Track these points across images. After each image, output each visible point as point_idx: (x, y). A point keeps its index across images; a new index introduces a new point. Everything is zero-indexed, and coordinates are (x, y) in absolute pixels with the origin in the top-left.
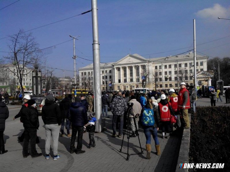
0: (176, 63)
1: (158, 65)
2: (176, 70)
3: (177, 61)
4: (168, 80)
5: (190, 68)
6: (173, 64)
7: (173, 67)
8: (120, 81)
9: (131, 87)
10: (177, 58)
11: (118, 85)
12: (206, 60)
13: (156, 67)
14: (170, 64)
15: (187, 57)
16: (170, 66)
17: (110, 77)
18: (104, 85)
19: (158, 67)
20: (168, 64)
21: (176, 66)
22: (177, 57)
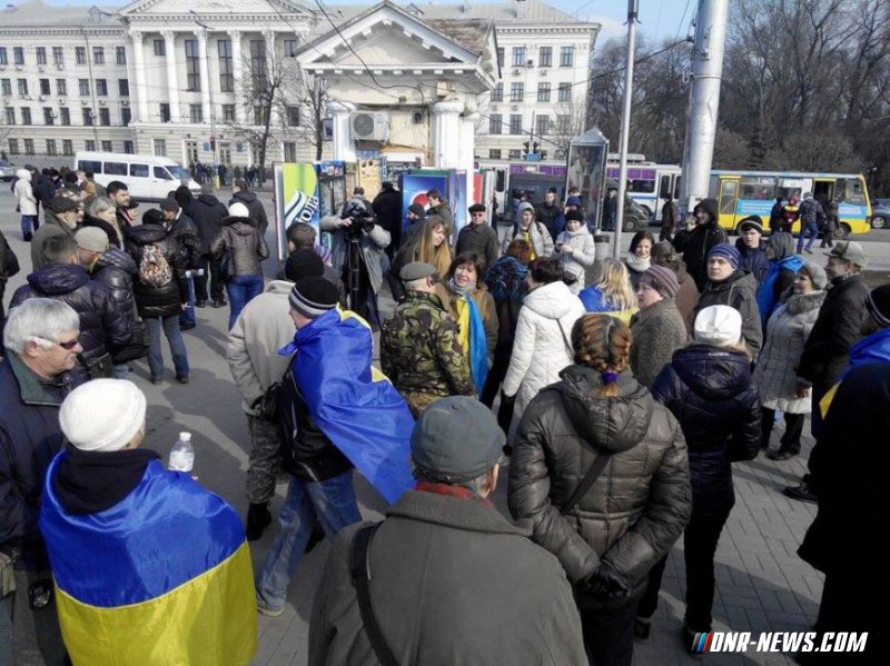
5: (517, 73)
8: (165, 112)
9: (225, 149)
11: (160, 136)
17: (124, 86)
18: (95, 131)
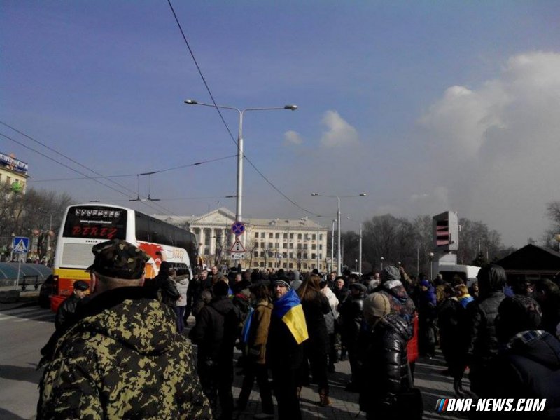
0: (286, 232)
1: (260, 232)
2: (286, 242)
3: (288, 229)
4: (274, 256)
5: (305, 241)
6: (282, 232)
7: (281, 237)
10: (287, 225)
12: (326, 233)
13: (257, 235)
14: (277, 232)
15: (302, 225)
16: (277, 236)
19: (260, 235)
20: (274, 232)
21: (285, 236)
22: (287, 222)
